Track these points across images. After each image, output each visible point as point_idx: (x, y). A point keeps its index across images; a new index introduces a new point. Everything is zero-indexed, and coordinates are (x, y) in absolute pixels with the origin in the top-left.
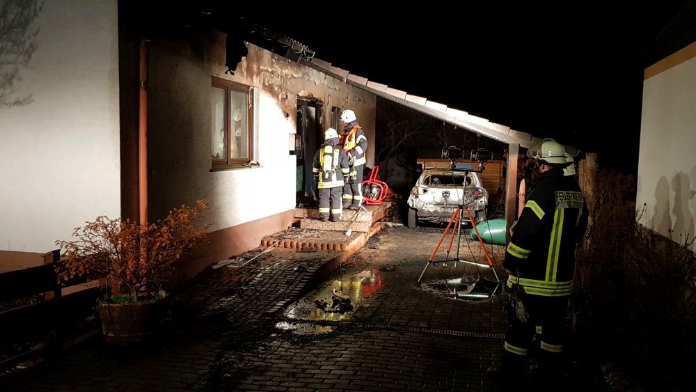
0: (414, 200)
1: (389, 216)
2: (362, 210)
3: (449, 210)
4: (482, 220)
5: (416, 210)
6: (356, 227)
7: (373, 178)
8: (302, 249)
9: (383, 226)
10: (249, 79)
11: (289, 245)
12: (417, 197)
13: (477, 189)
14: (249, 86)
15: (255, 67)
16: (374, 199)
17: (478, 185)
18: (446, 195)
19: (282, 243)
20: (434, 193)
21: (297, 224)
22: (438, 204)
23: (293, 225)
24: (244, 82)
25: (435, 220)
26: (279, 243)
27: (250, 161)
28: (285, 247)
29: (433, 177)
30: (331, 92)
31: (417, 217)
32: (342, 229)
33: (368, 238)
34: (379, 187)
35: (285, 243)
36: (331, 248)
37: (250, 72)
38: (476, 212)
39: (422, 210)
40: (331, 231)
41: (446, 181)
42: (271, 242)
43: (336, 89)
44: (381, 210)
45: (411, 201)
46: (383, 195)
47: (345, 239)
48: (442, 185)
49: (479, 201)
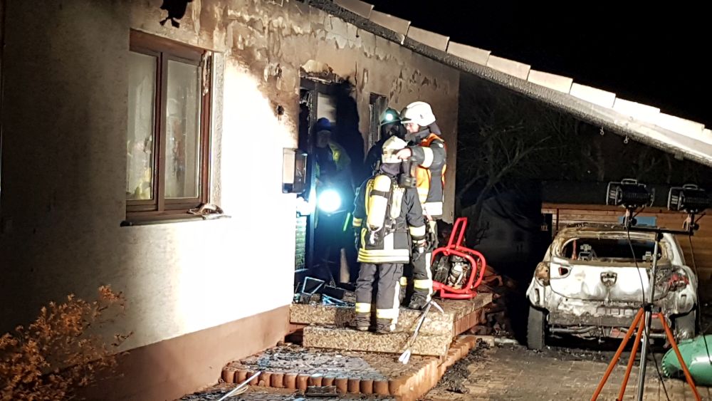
0: (541, 289)
1: (488, 322)
2: (433, 309)
3: (615, 313)
4: (685, 334)
5: (545, 311)
6: (417, 346)
7: (455, 242)
8: (307, 390)
9: (475, 345)
10: (205, 37)
11: (279, 381)
12: (547, 283)
13: (675, 269)
14: (205, 51)
15: (217, 11)
16: (457, 287)
17: (677, 261)
18: (608, 280)
19: (266, 378)
20: (583, 275)
21: (295, 338)
22: (592, 299)
23: (288, 338)
24: (194, 42)
25: (584, 334)
26: (260, 378)
27: (202, 205)
28: (271, 385)
29: (581, 241)
30: (368, 63)
31: (546, 325)
32: (390, 350)
33: (443, 368)
34: (468, 262)
35: (271, 377)
36: (369, 389)
37: (207, 23)
38: (673, 317)
39: (557, 312)
40: (368, 352)
41: (607, 251)
42: (243, 375)
43: (378, 58)
44: (472, 310)
45: (534, 292)
46: (477, 277)
47: (397, 370)
48: (599, 260)
49: (679, 295)
